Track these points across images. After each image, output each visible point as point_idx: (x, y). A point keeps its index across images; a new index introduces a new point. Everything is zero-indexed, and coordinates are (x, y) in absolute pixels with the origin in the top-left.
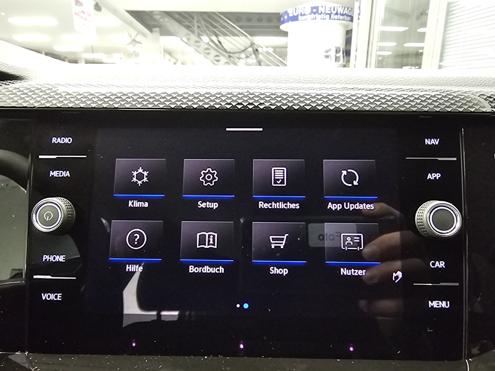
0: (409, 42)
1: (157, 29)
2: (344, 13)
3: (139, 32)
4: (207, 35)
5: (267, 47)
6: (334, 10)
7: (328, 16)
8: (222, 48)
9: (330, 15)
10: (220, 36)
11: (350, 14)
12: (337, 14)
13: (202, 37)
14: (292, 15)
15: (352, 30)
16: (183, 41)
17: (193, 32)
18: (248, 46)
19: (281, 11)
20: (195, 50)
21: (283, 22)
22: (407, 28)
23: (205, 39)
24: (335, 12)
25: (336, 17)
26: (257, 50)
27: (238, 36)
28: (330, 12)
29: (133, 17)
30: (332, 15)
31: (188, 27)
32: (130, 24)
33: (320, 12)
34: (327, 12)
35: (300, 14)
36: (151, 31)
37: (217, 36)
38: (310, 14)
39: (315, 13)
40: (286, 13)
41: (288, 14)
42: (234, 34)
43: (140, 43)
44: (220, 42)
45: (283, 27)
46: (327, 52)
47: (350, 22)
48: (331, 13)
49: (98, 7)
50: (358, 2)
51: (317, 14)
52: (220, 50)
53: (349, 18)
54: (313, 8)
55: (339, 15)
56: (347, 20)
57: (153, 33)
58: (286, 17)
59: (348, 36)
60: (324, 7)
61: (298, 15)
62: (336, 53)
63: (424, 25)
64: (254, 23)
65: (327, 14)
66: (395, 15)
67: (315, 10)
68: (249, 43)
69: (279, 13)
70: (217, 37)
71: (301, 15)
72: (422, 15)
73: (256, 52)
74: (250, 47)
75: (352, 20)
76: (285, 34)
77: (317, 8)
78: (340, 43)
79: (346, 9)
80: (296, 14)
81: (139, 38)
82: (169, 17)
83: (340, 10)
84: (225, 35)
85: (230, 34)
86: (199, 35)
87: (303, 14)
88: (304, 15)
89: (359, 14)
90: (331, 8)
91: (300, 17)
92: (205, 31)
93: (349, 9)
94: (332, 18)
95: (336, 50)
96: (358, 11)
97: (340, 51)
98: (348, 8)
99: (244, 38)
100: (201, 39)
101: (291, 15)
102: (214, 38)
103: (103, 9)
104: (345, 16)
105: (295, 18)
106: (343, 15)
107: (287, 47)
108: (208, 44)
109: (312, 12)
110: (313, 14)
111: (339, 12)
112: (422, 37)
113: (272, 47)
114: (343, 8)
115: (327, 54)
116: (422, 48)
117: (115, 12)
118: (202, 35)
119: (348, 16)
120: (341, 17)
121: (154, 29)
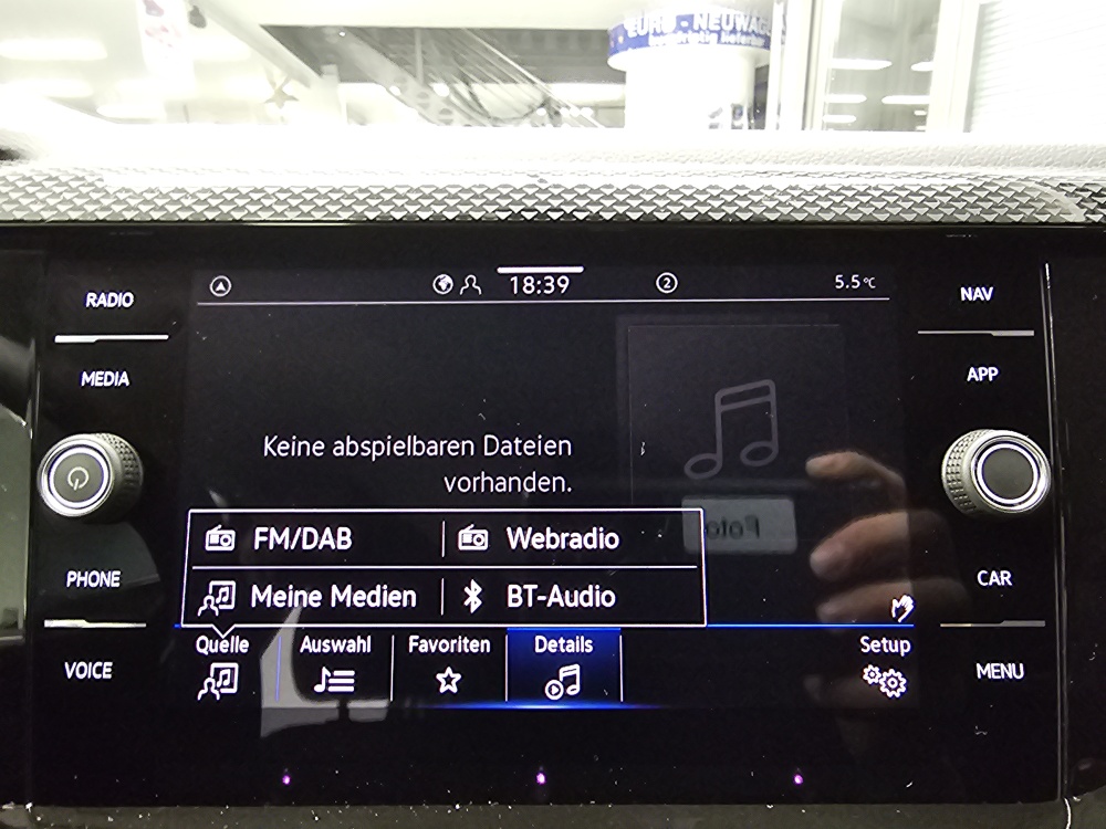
0: (895, 92)
1: (332, 68)
2: (750, 31)
3: (291, 74)
4: (448, 82)
5: (580, 107)
6: (728, 23)
7: (715, 36)
8: (478, 109)
9: (719, 33)
10: (474, 81)
11: (762, 33)
12: (734, 31)
13: (433, 85)
14: (635, 35)
15: (768, 67)
16: (389, 92)
17: (413, 74)
18: (538, 104)
19: (610, 27)
20: (420, 114)
21: (616, 51)
22: (888, 64)
23: (441, 89)
24: (730, 27)
25: (732, 38)
26: (557, 113)
27: (515, 82)
28: (718, 28)
29: (278, 39)
30: (723, 34)
31: (401, 63)
32: (272, 56)
33: (696, 28)
34: (712, 27)
35: (651, 32)
36: (319, 72)
37: (468, 82)
38: (675, 32)
39: (685, 30)
40: (622, 29)
41: (626, 32)
42: (507, 80)
43: (293, 98)
44: (474, 96)
45: (615, 61)
46: (713, 117)
47: (765, 51)
48: (722, 29)
49: (197, 19)
50: (782, 4)
51: (690, 32)
52: (473, 115)
53: (761, 42)
54: (680, 19)
55: (739, 35)
56: (756, 46)
57: (324, 76)
58: (621, 39)
59: (760, 80)
60: (705, 17)
61: (648, 34)
62: (734, 118)
63: (927, 55)
65: (711, 32)
67: (686, 23)
68: (540, 100)
69: (606, 31)
70: (467, 84)
71: (655, 34)
73: (555, 117)
74: (542, 105)
75: (767, 46)
76: (619, 77)
77: (690, 18)
78: (744, 95)
79: (754, 20)
80: (642, 33)
81: (293, 88)
82: (361, 42)
83: (742, 24)
84: (485, 80)
85: (495, 79)
86: (427, 81)
87: (658, 31)
88: (662, 33)
89: (784, 33)
90: (720, 19)
91: (651, 38)
92: (441, 72)
93: (761, 21)
94: (723, 40)
95: (734, 113)
96: (781, 26)
97: (741, 114)
98: (758, 19)
99: (527, 87)
100: (432, 89)
101: (631, 34)
102: (461, 87)
103: (209, 21)
104: (753, 38)
105: (641, 41)
106: (747, 34)
107: (623, 107)
108: (447, 101)
109: (679, 28)
110: (680, 33)
111: (738, 28)
112: (922, 83)
113: (591, 107)
114: (748, 18)
115: (714, 121)
116: (924, 108)
117: (235, 26)
118: (434, 81)
119: (758, 35)
120: (744, 39)
121: (326, 68)
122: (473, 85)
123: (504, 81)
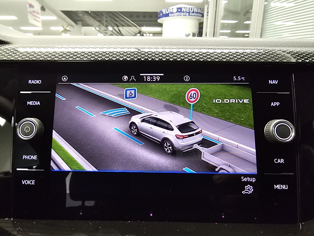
0: (239, 30)
1: (80, 22)
2: (198, 12)
3: (69, 25)
4: (112, 27)
5: (149, 34)
6: (192, 10)
7: (188, 13)
8: (121, 34)
9: (189, 13)
10: (119, 26)
11: (201, 13)
12: (193, 12)
13: (108, 27)
14: (165, 13)
15: (203, 22)
16: (96, 29)
17: (103, 24)
18: (137, 33)
19: (158, 11)
20: (104, 35)
21: (160, 18)
22: (237, 21)
23: (110, 28)
24: (192, 11)
25: (193, 14)
26: (143, 35)
27: (131, 26)
28: (189, 11)
29: (66, 15)
30: (190, 13)
31: (99, 21)
32: (63, 19)
33: (183, 11)
34: (187, 11)
35: (170, 12)
36: (76, 24)
37: (118, 26)
38: (177, 12)
39: (179, 12)
40: (161, 12)
41: (163, 12)
42: (129, 26)
43: (69, 31)
44: (119, 30)
45: (159, 21)
46: (187, 36)
47: (202, 18)
48: (190, 12)
49: (43, 9)
50: (207, 5)
51: (181, 13)
53: (201, 15)
54: (178, 9)
55: (195, 13)
56: (200, 16)
57: (78, 25)
58: (161, 14)
59: (201, 26)
60: (185, 8)
61: (169, 13)
64: (141, 18)
65: (187, 12)
66: (230, 13)
67: (180, 10)
68: (138, 31)
69: (157, 12)
71: (171, 13)
72: (247, 13)
74: (138, 33)
75: (203, 16)
76: (161, 25)
77: (181, 8)
78: (196, 30)
79: (199, 9)
80: (167, 13)
81: (69, 28)
82: (88, 15)
83: (196, 10)
84: (123, 26)
85: (126, 26)
86: (107, 26)
87: (172, 12)
88: (173, 13)
89: (208, 12)
90: (189, 9)
91: (170, 15)
92: (110, 24)
93: (201, 9)
94: (190, 15)
95: (193, 35)
97: (195, 36)
98: (200, 9)
99: (134, 28)
100: (108, 28)
101: (164, 13)
102: (116, 28)
103: (46, 9)
104: (199, 14)
105: (167, 15)
106: (197, 13)
107: (162, 34)
108: (112, 31)
109: (178, 11)
110: (178, 13)
111: (195, 11)
112: (247, 27)
113: (152, 34)
114: (197, 9)
116: (248, 34)
117: (54, 12)
119: (200, 13)
120: (196, 14)
121: (78, 22)
122: (119, 27)
123: (128, 26)
